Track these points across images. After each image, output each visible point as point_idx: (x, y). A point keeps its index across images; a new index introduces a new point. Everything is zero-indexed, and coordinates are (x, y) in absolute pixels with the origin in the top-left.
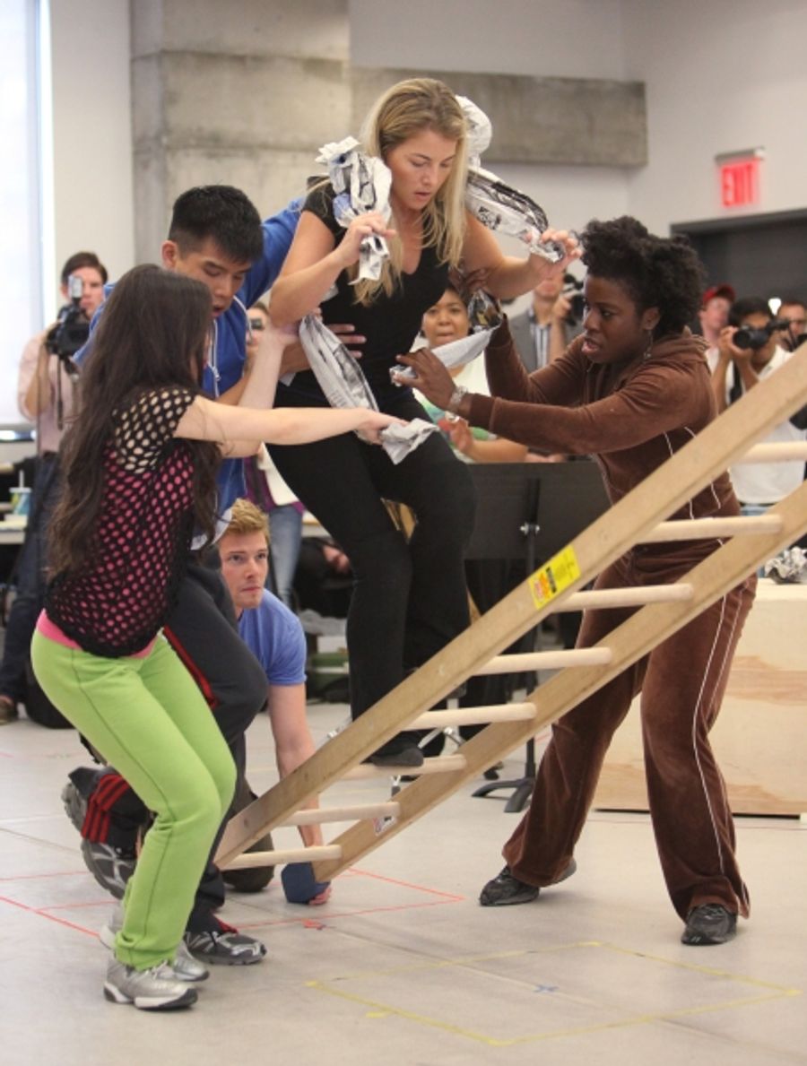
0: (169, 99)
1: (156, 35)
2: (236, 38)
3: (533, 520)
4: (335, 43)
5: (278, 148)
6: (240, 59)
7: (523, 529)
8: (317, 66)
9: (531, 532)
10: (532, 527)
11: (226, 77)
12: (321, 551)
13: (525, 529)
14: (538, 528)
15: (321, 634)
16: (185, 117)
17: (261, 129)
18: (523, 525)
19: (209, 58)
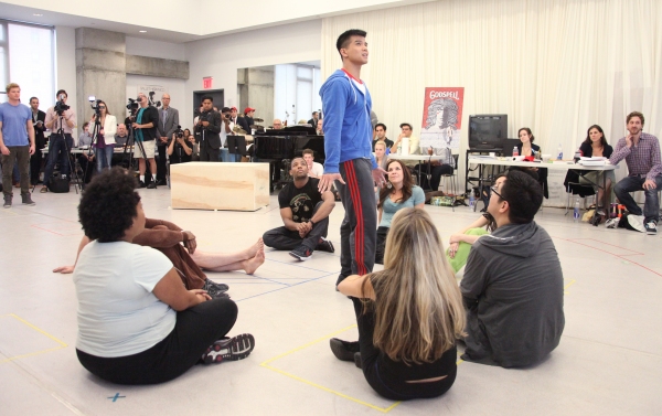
0: (84, 58)
1: (81, 44)
2: (100, 46)
4: (122, 49)
5: (109, 71)
6: (101, 50)
8: (118, 53)
11: (98, 54)
16: (88, 62)
17: (105, 66)
19: (94, 50)
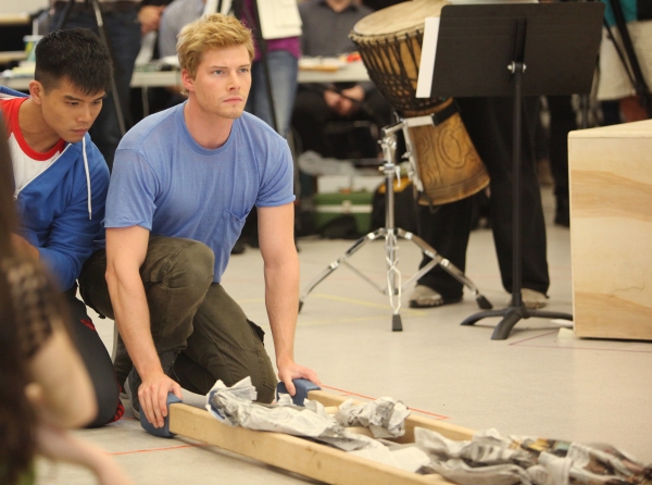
3: (520, 60)
7: (510, 67)
9: (518, 70)
10: (519, 65)
12: (322, 96)
13: (512, 67)
14: (524, 67)
15: (321, 175)
18: (511, 64)
